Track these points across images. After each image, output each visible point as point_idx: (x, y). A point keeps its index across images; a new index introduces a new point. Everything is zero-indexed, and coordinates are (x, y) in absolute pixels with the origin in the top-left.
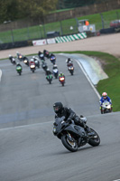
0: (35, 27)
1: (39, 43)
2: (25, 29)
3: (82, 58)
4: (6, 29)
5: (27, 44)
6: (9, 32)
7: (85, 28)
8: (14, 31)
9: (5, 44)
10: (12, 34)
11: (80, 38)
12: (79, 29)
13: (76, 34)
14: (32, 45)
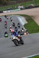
0: (4, 7)
1: (5, 12)
3: (19, 17)
5: (1, 12)
7: (20, 7)
11: (19, 10)
12: (18, 7)
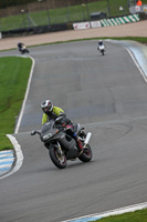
0: (76, 7)
1: (81, 26)
2: (64, 9)
3: (134, 46)
4: (41, 9)
5: (66, 27)
6: (45, 12)
7: (138, 8)
8: (50, 11)
9: (39, 27)
10: (48, 14)
11: (132, 22)
12: (131, 9)
13: (127, 16)
14: (72, 28)
